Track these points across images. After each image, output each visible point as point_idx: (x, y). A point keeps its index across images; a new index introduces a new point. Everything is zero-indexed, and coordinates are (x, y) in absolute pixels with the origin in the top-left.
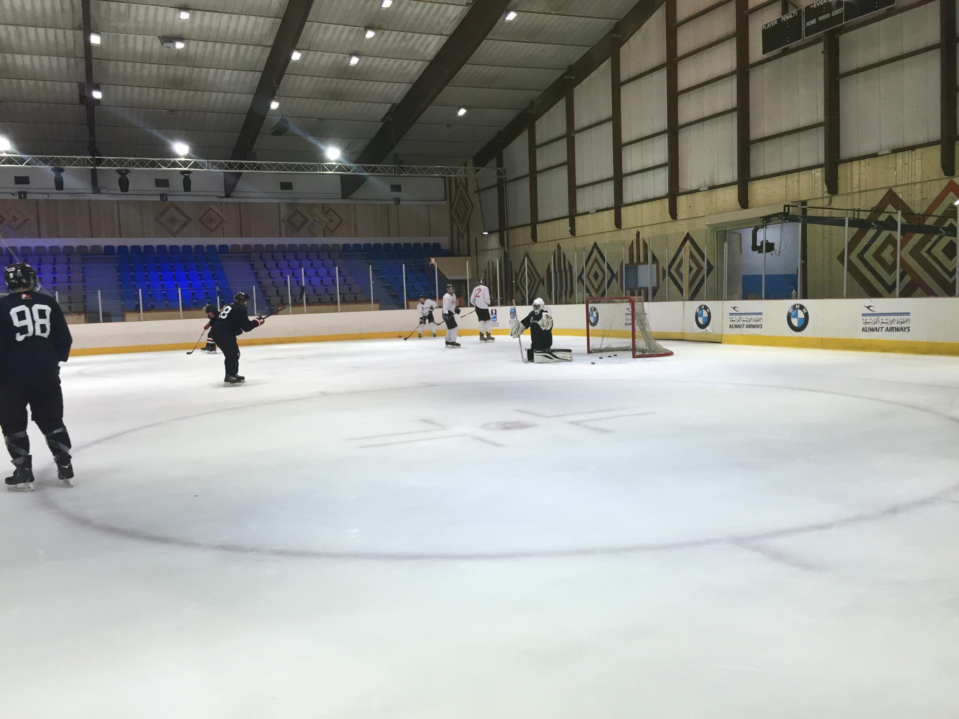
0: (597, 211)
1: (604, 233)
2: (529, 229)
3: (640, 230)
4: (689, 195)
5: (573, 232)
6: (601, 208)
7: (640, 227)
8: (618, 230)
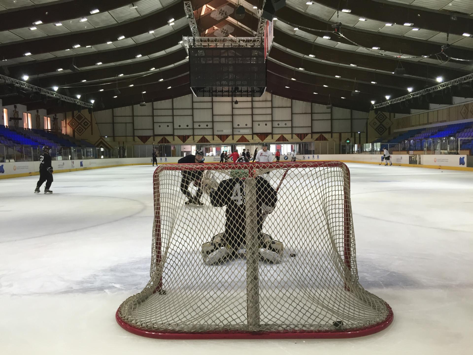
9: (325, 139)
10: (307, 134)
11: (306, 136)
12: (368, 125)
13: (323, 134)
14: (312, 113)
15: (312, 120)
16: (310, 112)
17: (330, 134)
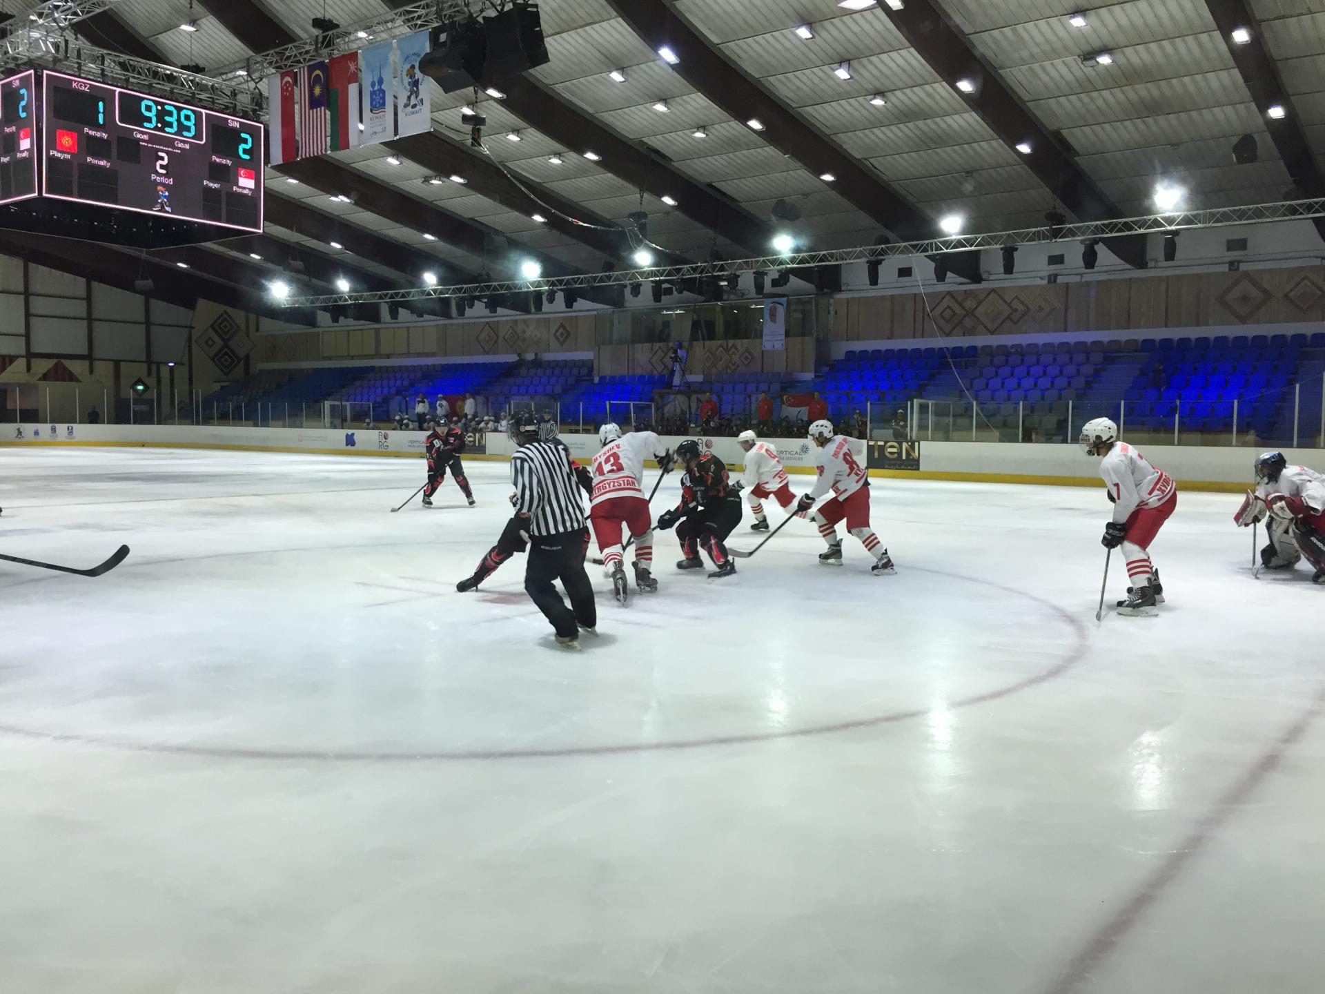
9: (71, 377)
10: (12, 359)
11: (10, 364)
12: (194, 346)
13: (63, 361)
14: (27, 294)
15: (28, 315)
16: (21, 288)
17: (87, 363)
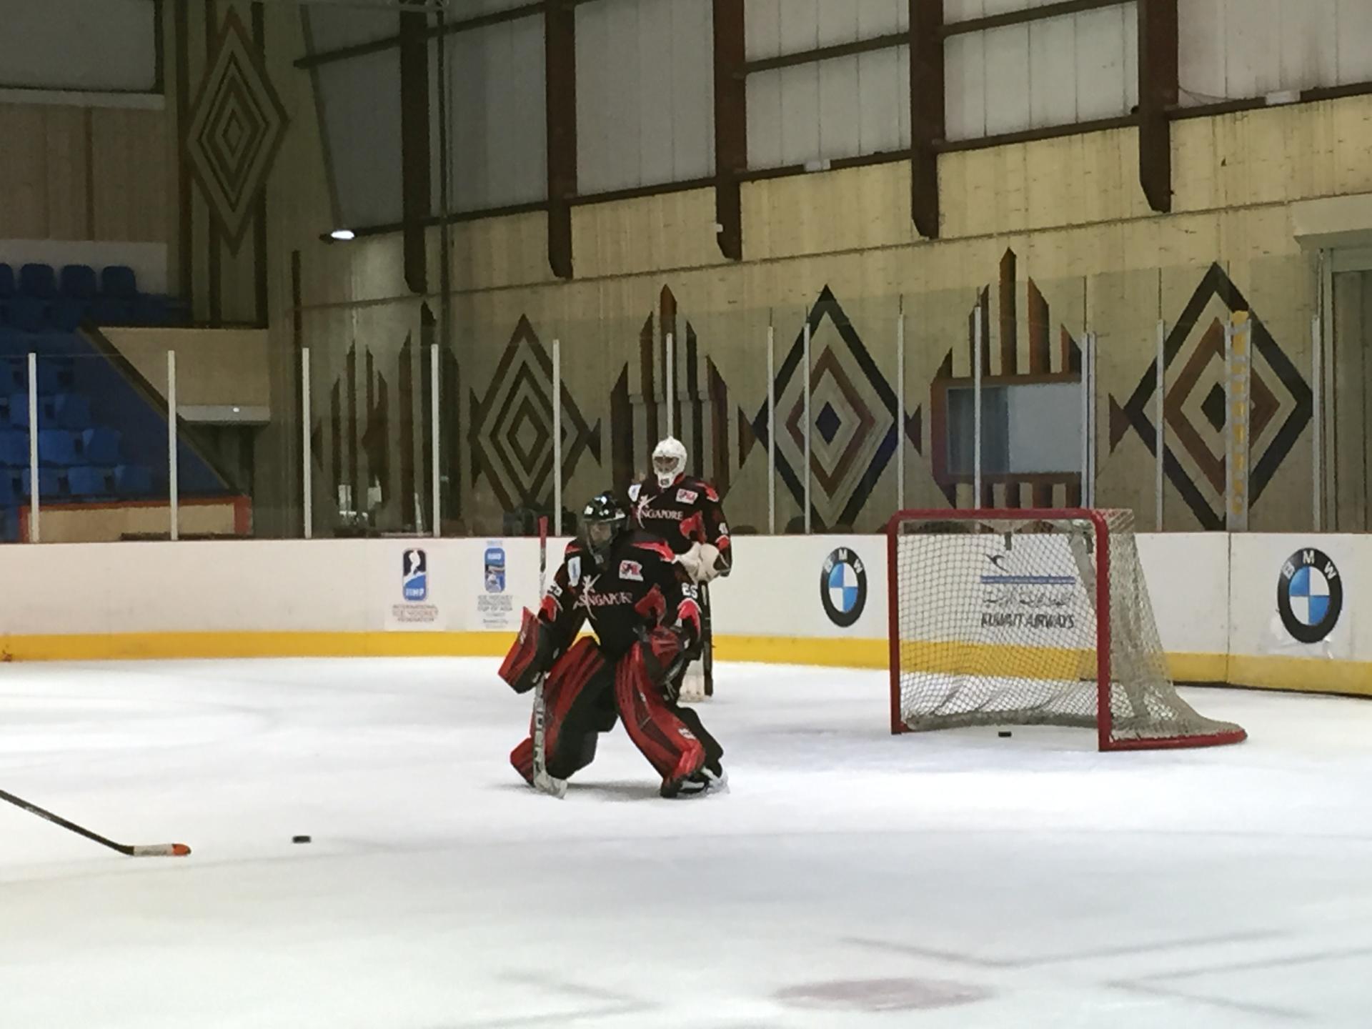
0: (837, 165)
1: (860, 251)
2: (538, 224)
3: (1016, 245)
4: (1219, 118)
5: (730, 243)
6: (853, 153)
7: (1019, 233)
8: (924, 243)
